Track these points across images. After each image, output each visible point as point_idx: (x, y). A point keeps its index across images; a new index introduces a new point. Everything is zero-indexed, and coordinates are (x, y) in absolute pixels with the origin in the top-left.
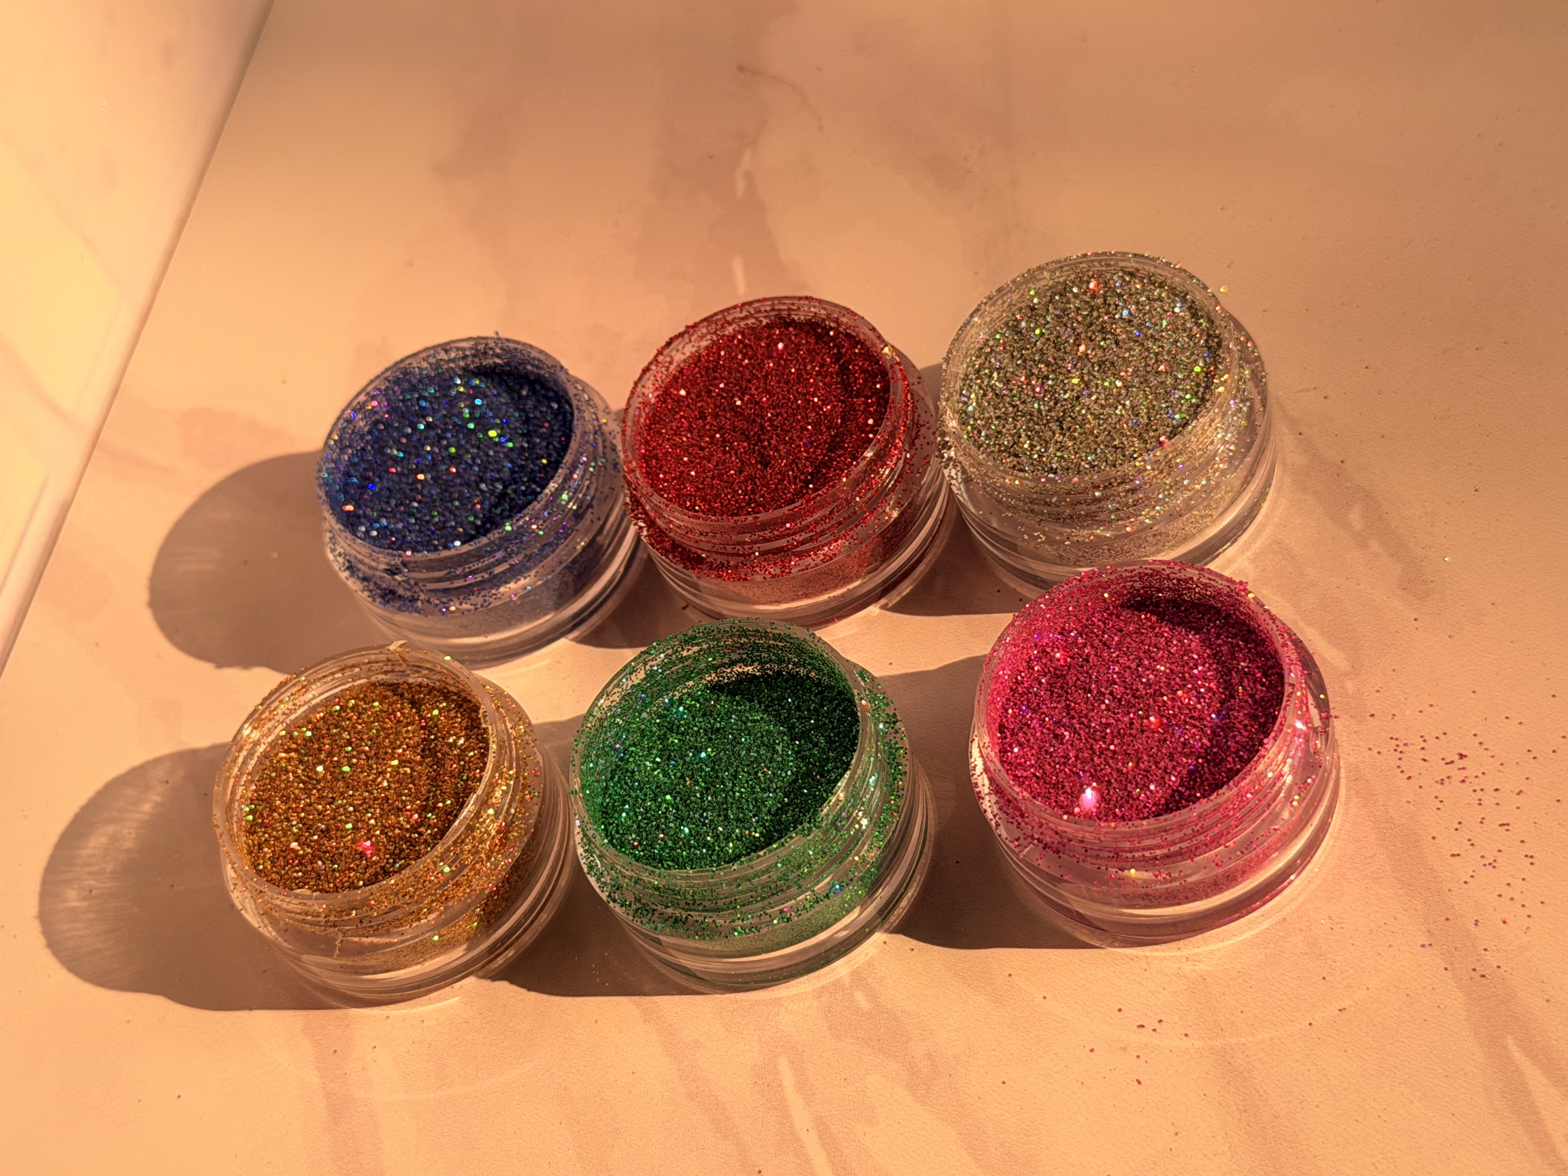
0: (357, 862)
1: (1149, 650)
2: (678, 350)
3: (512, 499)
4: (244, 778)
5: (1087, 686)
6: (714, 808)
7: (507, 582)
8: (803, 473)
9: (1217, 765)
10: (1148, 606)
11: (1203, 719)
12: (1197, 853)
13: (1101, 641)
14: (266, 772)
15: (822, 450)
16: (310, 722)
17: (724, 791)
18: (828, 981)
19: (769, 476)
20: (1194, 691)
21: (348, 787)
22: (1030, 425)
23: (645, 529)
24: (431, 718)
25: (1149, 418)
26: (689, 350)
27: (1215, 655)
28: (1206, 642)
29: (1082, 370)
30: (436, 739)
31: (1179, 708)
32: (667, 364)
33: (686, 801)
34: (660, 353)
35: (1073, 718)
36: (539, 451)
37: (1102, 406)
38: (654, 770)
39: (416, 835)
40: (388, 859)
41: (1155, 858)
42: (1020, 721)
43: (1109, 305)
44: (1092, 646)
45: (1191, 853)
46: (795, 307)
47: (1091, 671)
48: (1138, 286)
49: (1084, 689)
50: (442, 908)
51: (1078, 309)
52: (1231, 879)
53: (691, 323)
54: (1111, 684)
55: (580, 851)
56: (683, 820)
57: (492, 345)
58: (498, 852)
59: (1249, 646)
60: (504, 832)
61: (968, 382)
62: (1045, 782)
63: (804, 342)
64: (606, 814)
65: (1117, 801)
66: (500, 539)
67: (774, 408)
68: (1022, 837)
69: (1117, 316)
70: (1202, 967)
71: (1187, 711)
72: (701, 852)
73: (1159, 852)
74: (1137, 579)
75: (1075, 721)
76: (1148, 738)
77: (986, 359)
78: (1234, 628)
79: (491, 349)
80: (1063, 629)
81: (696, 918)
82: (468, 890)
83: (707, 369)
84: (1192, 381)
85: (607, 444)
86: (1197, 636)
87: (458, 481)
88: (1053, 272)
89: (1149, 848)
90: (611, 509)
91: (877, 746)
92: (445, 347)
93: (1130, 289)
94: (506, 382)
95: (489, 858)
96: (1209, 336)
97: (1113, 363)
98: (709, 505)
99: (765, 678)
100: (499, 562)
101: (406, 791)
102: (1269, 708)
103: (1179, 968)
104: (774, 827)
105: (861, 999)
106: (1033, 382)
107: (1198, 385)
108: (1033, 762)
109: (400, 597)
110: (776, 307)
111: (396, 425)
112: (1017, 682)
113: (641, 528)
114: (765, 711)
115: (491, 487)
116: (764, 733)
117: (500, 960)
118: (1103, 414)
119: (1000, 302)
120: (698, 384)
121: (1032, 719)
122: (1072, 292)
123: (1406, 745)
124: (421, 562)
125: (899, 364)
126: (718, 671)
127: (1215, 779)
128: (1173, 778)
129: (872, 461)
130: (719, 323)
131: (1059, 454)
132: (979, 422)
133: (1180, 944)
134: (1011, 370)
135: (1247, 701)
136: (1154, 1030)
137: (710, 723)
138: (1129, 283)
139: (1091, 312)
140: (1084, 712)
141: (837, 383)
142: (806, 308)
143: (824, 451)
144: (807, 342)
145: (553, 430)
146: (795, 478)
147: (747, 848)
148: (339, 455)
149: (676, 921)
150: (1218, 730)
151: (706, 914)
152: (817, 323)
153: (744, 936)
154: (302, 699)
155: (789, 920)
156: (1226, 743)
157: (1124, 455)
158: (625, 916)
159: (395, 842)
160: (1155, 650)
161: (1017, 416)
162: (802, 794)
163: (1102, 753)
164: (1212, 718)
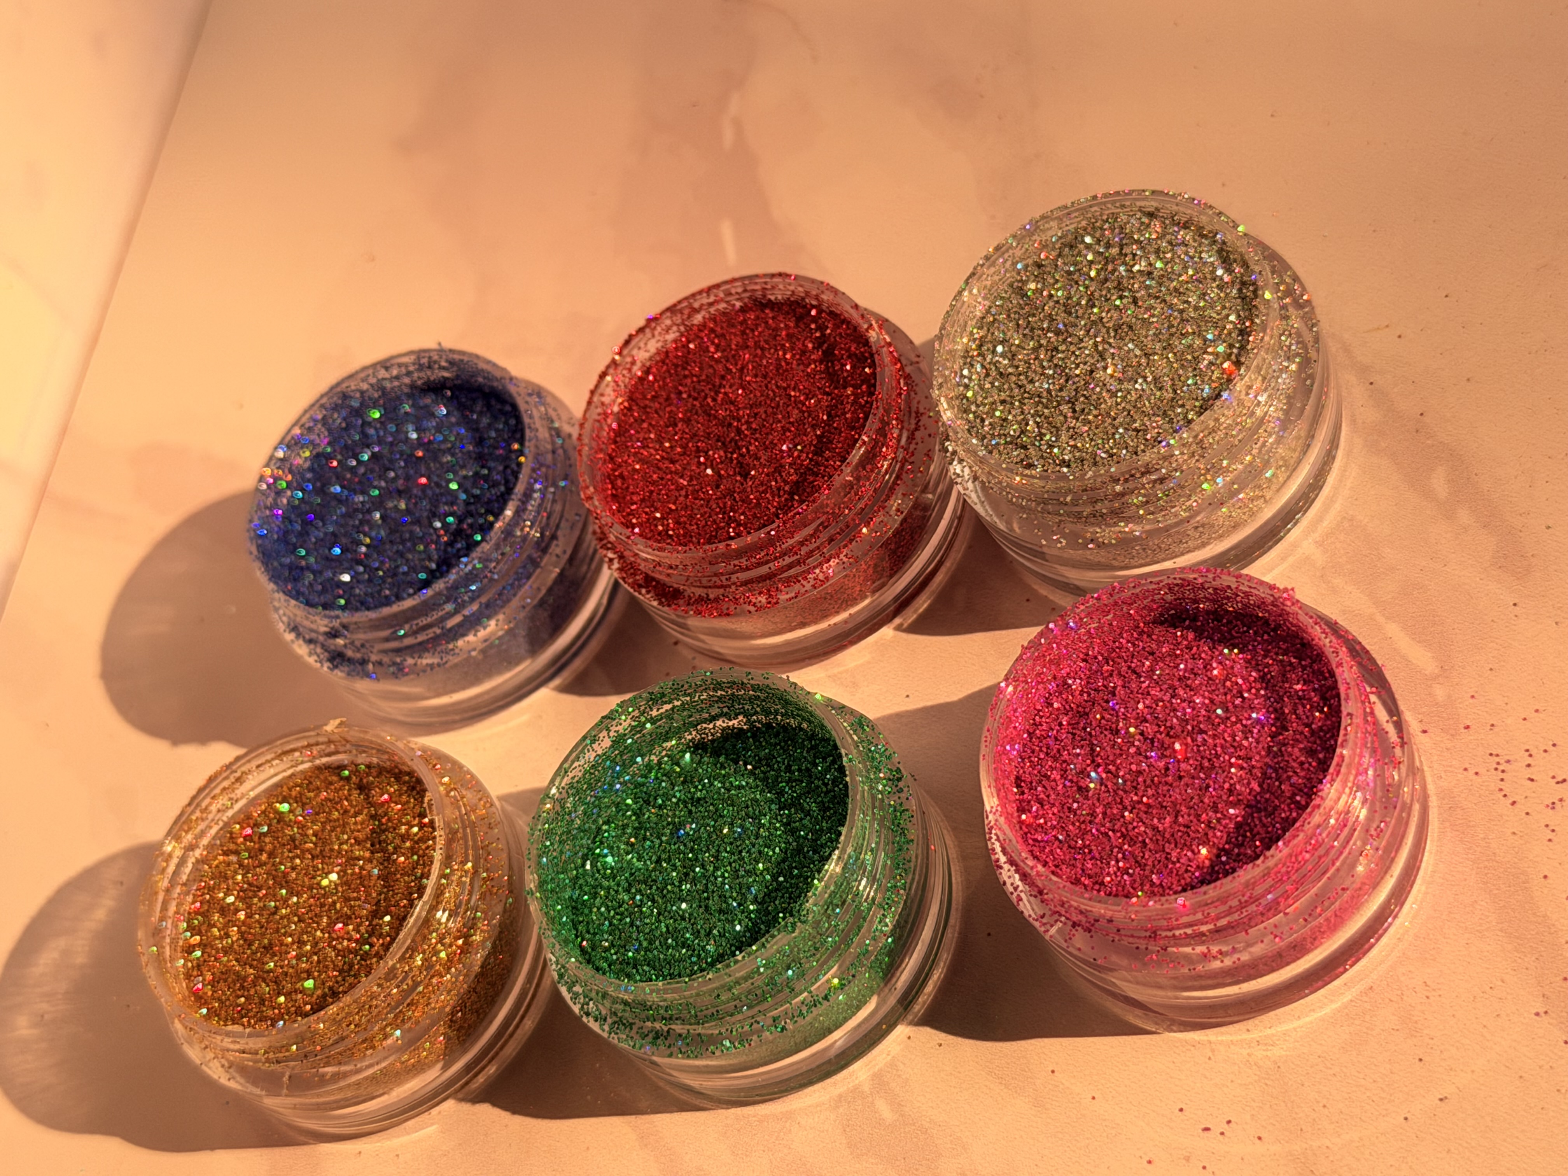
1: (1185, 677)
2: (639, 348)
4: (178, 890)
5: (1114, 726)
6: (694, 898)
7: (464, 635)
8: (787, 483)
9: (1270, 816)
10: (1185, 620)
11: (1250, 759)
12: (1252, 924)
13: (1129, 667)
14: (204, 879)
15: (807, 454)
16: (249, 817)
17: (704, 876)
18: (844, 1088)
19: (749, 489)
20: (1239, 725)
21: (292, 893)
22: (1039, 408)
23: (616, 561)
24: (381, 805)
25: (1175, 391)
26: (653, 346)
27: (1262, 678)
28: (1251, 662)
29: (1096, 337)
30: (386, 829)
31: (1222, 747)
32: (628, 366)
33: (662, 891)
34: (618, 353)
35: (1099, 766)
37: (1120, 381)
38: (628, 853)
39: (367, 947)
40: (337, 977)
41: (1203, 934)
42: (1039, 772)
43: (1126, 255)
44: (1119, 674)
45: (1244, 926)
46: (769, 287)
47: (1117, 707)
48: (1159, 230)
49: (1111, 729)
50: (398, 1032)
51: (1091, 262)
52: (1298, 949)
53: (652, 315)
54: (1141, 723)
56: (659, 914)
57: (436, 358)
58: (458, 963)
59: (1303, 663)
60: (464, 935)
61: (969, 360)
62: (1070, 847)
63: (782, 325)
65: (1154, 866)
66: (447, 588)
67: (751, 408)
68: (1048, 913)
69: (1135, 269)
70: (1277, 1052)
71: (1232, 750)
72: (680, 953)
73: (1204, 928)
74: (1166, 591)
76: (1187, 785)
77: (988, 330)
78: (1285, 642)
79: (435, 362)
80: (1087, 654)
81: (679, 1031)
82: (427, 1009)
83: (676, 366)
84: (1224, 342)
86: (1242, 656)
87: (408, 519)
88: (1059, 220)
89: (1190, 925)
91: (874, 814)
92: (385, 364)
93: (1150, 233)
94: (457, 398)
95: (448, 970)
96: (1243, 284)
97: (1130, 327)
99: (755, 732)
100: (450, 615)
101: (355, 895)
102: (1329, 739)
103: (1249, 1055)
104: (760, 918)
105: (884, 1109)
106: (1042, 355)
107: (1231, 346)
108: (1055, 823)
109: (348, 659)
110: (748, 288)
112: (1035, 724)
113: (611, 560)
114: (752, 774)
116: (749, 802)
118: (1120, 390)
119: (1001, 260)
120: (667, 385)
121: (1052, 768)
122: (1083, 242)
123: (1508, 761)
124: (361, 623)
126: (699, 727)
127: (1268, 832)
128: (1219, 834)
129: (861, 464)
130: (686, 312)
131: (1072, 443)
132: (981, 408)
134: (1017, 342)
135: (1302, 733)
136: (1222, 1134)
137: (690, 792)
138: (1148, 226)
139: (1106, 264)
140: (1111, 758)
141: (821, 372)
142: (781, 287)
143: (810, 455)
144: (786, 325)
146: (779, 489)
147: (731, 945)
148: (275, 500)
149: (657, 1037)
150: (1269, 771)
151: (688, 1027)
152: (796, 302)
153: (734, 1050)
154: (238, 792)
155: (783, 1029)
156: (1279, 787)
157: (1147, 440)
158: (599, 1031)
159: (344, 956)
160: (1192, 676)
161: (1024, 398)
162: (792, 877)
163: (1134, 808)
164: (1261, 757)
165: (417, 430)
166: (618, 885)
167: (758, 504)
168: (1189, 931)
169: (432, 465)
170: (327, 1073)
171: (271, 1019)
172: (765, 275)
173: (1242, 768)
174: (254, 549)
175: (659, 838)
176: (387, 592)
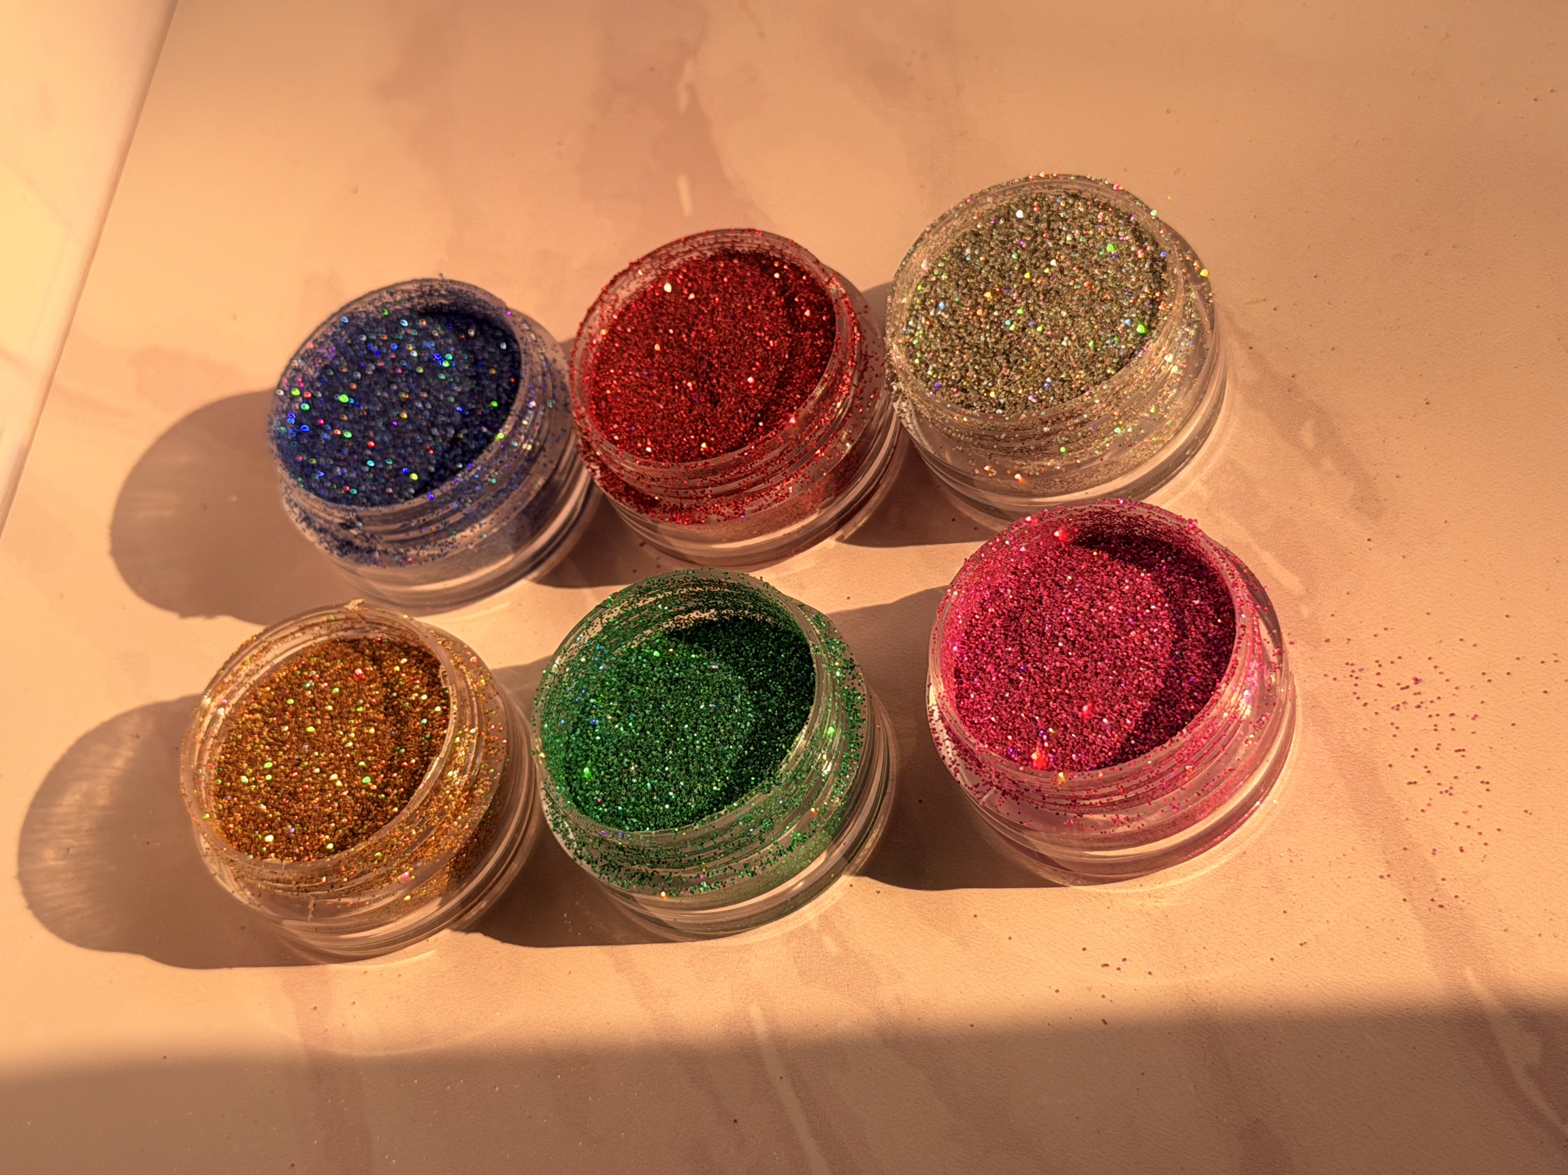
0: (326, 824)
1: (1102, 590)
2: (622, 288)
3: (464, 444)
4: (211, 741)
5: (1041, 629)
6: (675, 762)
7: (462, 530)
8: (752, 411)
9: (1172, 708)
10: (1100, 543)
11: (1156, 660)
12: (1155, 796)
13: (1053, 580)
14: (233, 733)
15: (771, 387)
16: (272, 681)
17: (684, 744)
18: (796, 926)
19: (719, 415)
20: (1147, 632)
21: (314, 748)
22: (977, 358)
23: (598, 472)
24: (393, 675)
25: (1096, 349)
26: (634, 286)
27: (1167, 594)
28: (1157, 580)
29: (1027, 299)
30: (398, 696)
31: (1132, 650)
32: (612, 303)
33: (647, 755)
34: (605, 292)
35: (1028, 662)
36: (489, 394)
37: (1049, 338)
38: (615, 723)
39: (383, 796)
40: (356, 820)
41: (1113, 803)
42: (976, 665)
43: (1053, 230)
44: (1045, 586)
45: (1148, 798)
46: (738, 240)
47: (1044, 614)
48: (1082, 210)
50: (411, 869)
51: (1022, 234)
52: (1190, 819)
53: (634, 259)
54: (1064, 627)
55: (545, 807)
56: (645, 775)
57: (437, 287)
58: (464, 812)
59: (1201, 582)
60: (470, 789)
61: (914, 313)
62: (1002, 728)
63: (749, 274)
64: (570, 768)
65: (1073, 747)
66: (453, 490)
67: (721, 345)
68: (981, 783)
69: (1061, 242)
70: (1164, 903)
71: (1141, 653)
72: (664, 808)
73: (1115, 798)
74: (1087, 517)
75: (1029, 665)
76: (1102, 680)
77: (931, 288)
78: (1185, 564)
79: (436, 290)
80: (1016, 568)
81: (661, 874)
82: (436, 850)
83: (653, 305)
84: (1138, 309)
85: (557, 383)
86: (1149, 575)
87: (410, 427)
88: (995, 197)
89: (1105, 796)
90: (564, 451)
91: (834, 696)
92: (391, 290)
93: (1074, 212)
94: (453, 322)
95: (455, 816)
96: (1154, 260)
97: (1057, 292)
98: (661, 446)
99: (724, 624)
100: (453, 512)
101: (371, 751)
102: (1222, 646)
103: (1141, 905)
104: (735, 781)
105: (830, 944)
106: (979, 312)
107: (1144, 313)
108: (989, 708)
109: (357, 548)
110: (720, 241)
111: (345, 370)
112: (971, 625)
113: (594, 471)
114: (723, 659)
115: (443, 433)
116: (723, 684)
117: (473, 912)
118: (1049, 346)
119: (944, 229)
120: (645, 321)
121: (987, 663)
122: (1015, 216)
123: (1361, 670)
124: (375, 516)
125: (844, 296)
126: (676, 618)
127: (1170, 722)
128: (1128, 722)
129: (822, 398)
130: (664, 258)
131: (1007, 389)
132: (926, 355)
133: (1141, 880)
134: (957, 300)
135: (1199, 640)
136: (1119, 969)
137: (668, 673)
138: (1072, 206)
139: (1036, 235)
140: (1038, 656)
141: (783, 316)
142: (749, 241)
143: (773, 388)
144: (752, 274)
145: (502, 372)
146: (745, 416)
148: (289, 405)
149: (643, 877)
150: (1172, 671)
151: (671, 870)
152: (761, 255)
153: (710, 891)
154: (264, 660)
155: (753, 874)
156: (1180, 684)
157: (1071, 389)
158: (592, 873)
159: (362, 804)
160: (1107, 589)
161: (963, 349)
162: (762, 746)
163: (1057, 698)
164: (1165, 659)
165: (417, 349)
166: (607, 749)
167: (727, 428)
168: (1104, 800)
169: (431, 381)
170: (348, 903)
171: (297, 855)
172: (736, 230)
173: (1149, 668)
174: (274, 448)
175: (642, 711)
176: (391, 490)
